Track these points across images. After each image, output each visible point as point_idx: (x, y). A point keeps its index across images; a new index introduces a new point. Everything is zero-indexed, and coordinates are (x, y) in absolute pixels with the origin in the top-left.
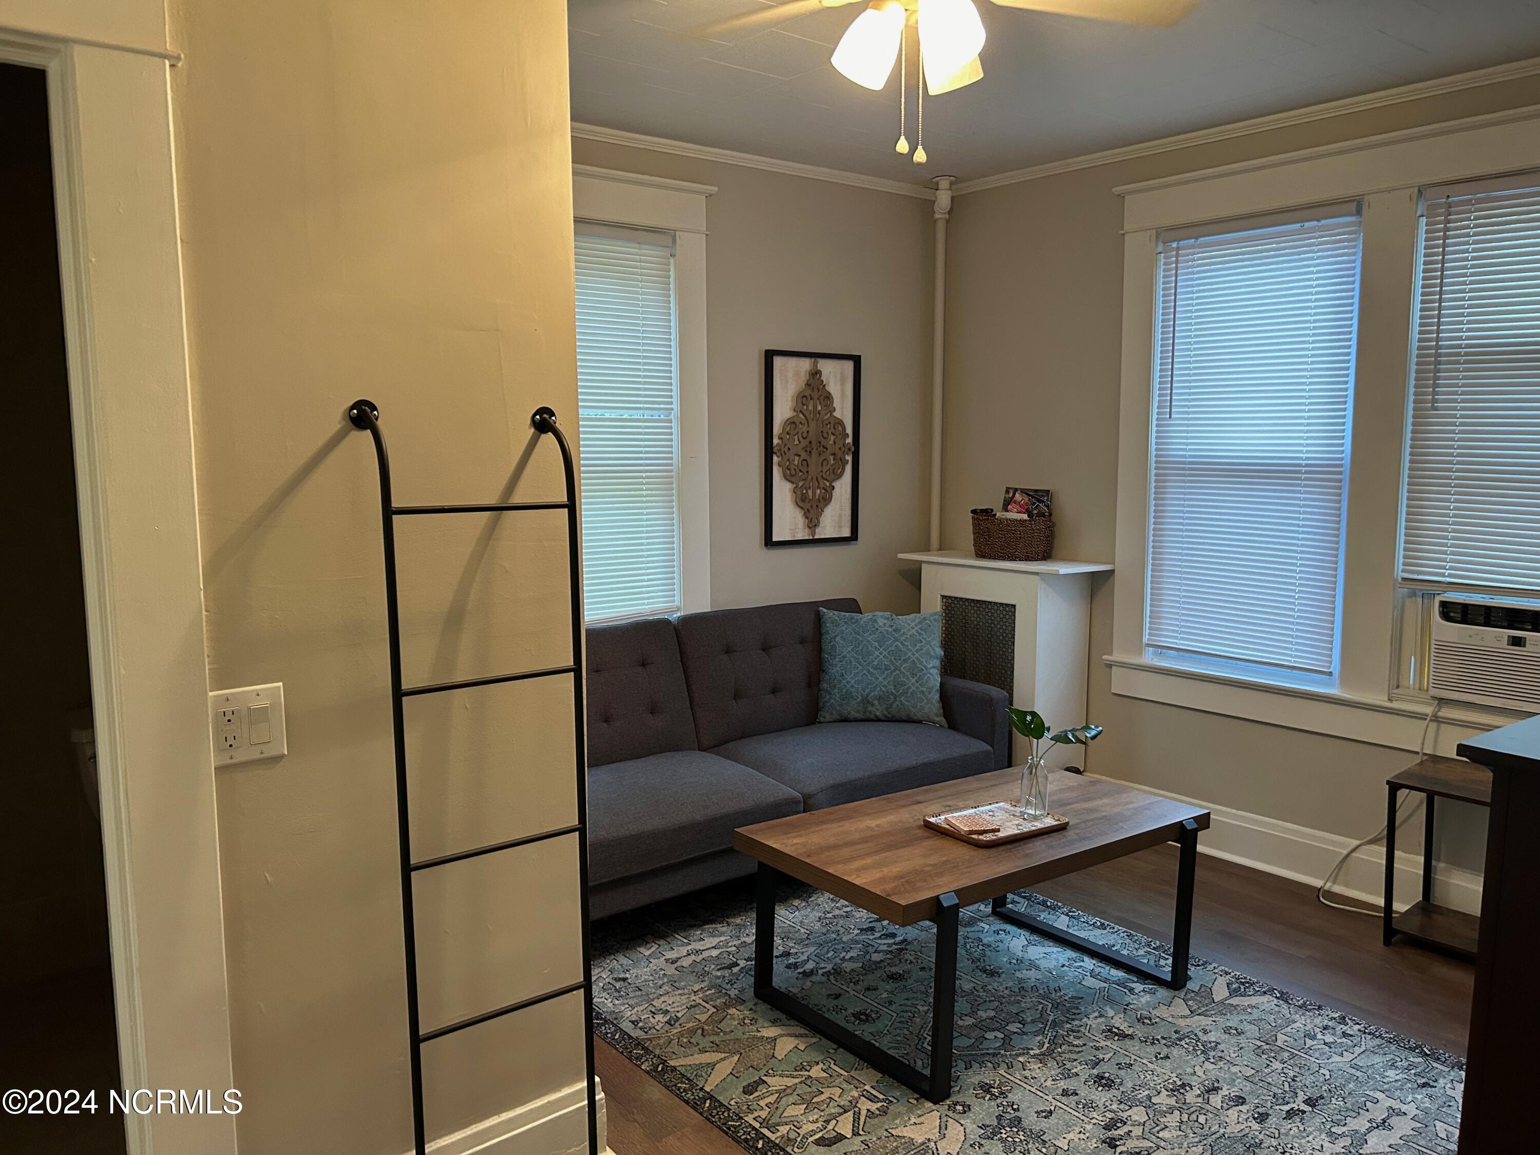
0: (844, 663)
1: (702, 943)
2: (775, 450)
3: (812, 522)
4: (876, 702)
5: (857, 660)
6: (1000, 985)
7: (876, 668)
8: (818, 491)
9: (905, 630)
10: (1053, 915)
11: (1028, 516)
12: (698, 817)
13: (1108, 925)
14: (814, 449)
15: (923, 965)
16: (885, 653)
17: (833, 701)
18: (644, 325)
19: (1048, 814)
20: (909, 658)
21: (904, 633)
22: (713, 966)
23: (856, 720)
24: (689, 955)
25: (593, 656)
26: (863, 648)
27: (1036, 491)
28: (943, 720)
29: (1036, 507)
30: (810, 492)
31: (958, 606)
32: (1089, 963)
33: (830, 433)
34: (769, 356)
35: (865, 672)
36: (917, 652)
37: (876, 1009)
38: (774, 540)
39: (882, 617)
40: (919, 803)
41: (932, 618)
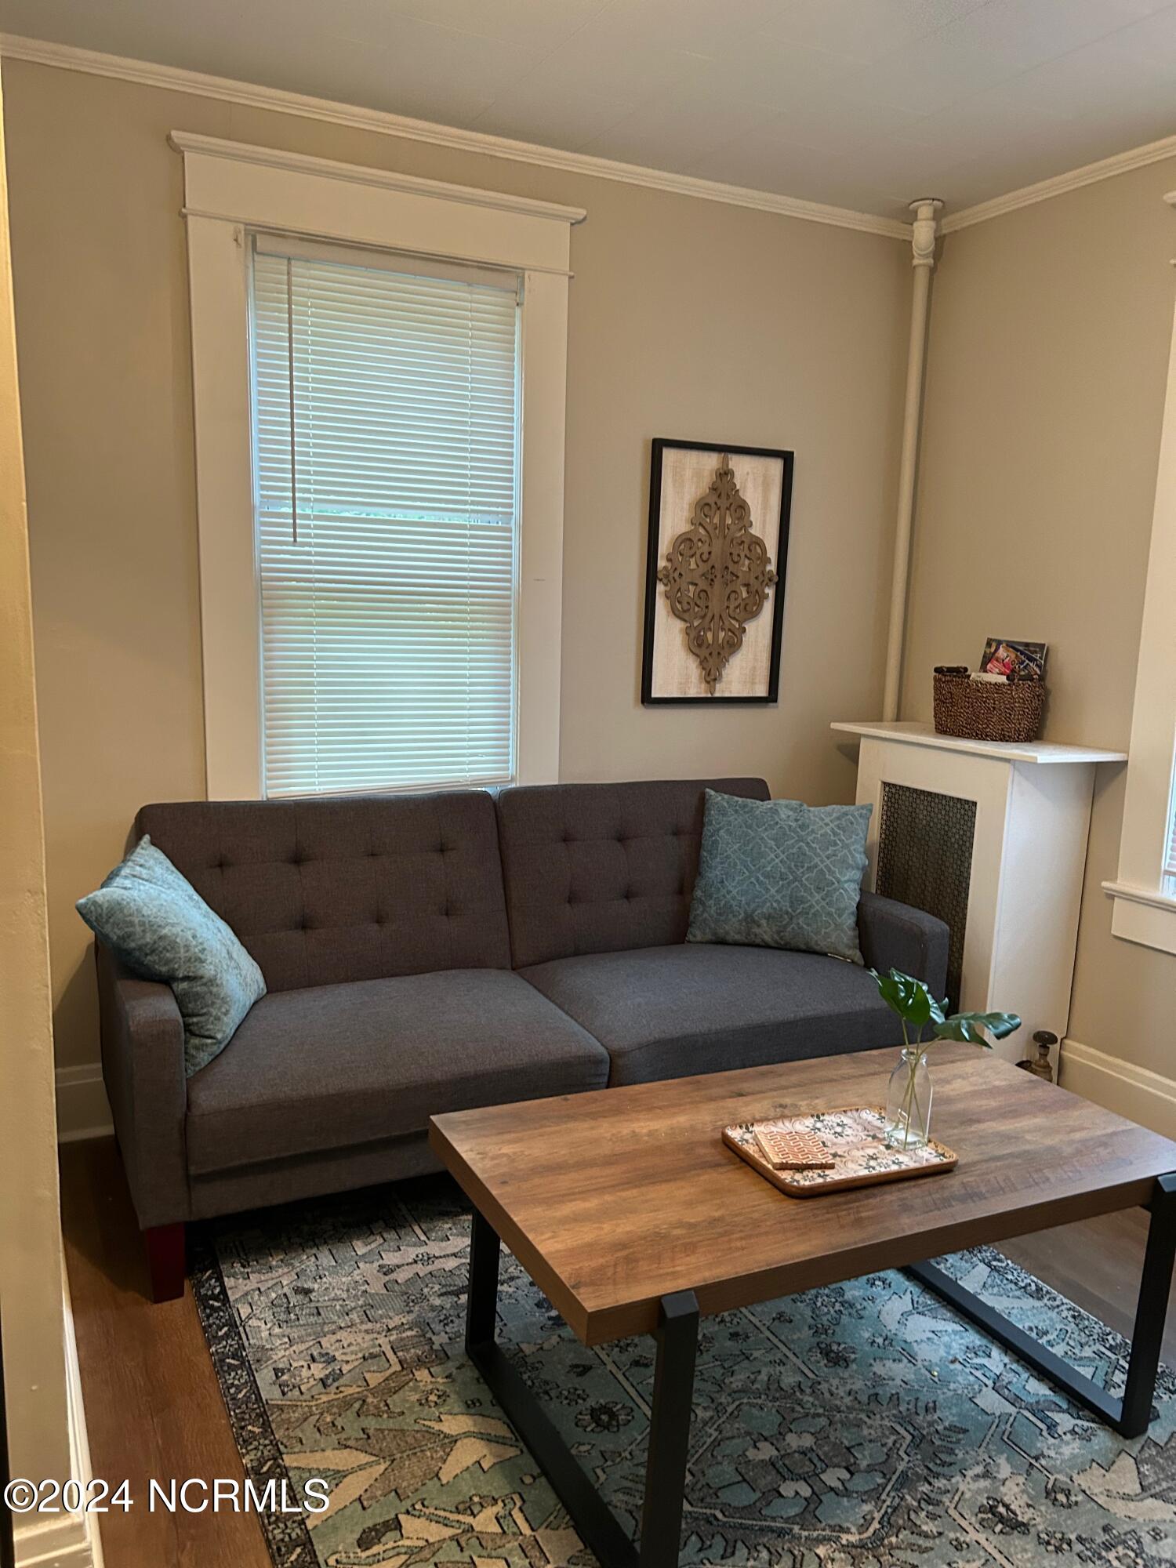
0: (726, 865)
1: (444, 1244)
2: (660, 576)
3: (711, 674)
4: (764, 922)
5: (744, 863)
6: (842, 1385)
7: (767, 876)
8: (722, 634)
9: (815, 827)
10: (966, 1261)
11: (1008, 679)
12: (438, 1076)
13: (1047, 1292)
14: (719, 576)
15: (739, 1329)
16: (782, 856)
17: (706, 913)
18: (473, 398)
19: (929, 1141)
20: (816, 866)
21: (813, 831)
22: (437, 1287)
23: (736, 944)
24: (416, 1262)
25: (368, 835)
26: (753, 847)
27: (1027, 645)
28: (857, 955)
29: (1025, 667)
30: (710, 635)
31: (904, 798)
32: (997, 1361)
33: (742, 556)
34: (658, 446)
35: (753, 880)
36: (828, 858)
37: (632, 1405)
38: (653, 695)
39: (786, 806)
40: (741, 1095)
41: (856, 814)
